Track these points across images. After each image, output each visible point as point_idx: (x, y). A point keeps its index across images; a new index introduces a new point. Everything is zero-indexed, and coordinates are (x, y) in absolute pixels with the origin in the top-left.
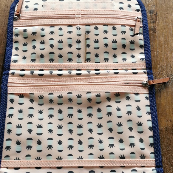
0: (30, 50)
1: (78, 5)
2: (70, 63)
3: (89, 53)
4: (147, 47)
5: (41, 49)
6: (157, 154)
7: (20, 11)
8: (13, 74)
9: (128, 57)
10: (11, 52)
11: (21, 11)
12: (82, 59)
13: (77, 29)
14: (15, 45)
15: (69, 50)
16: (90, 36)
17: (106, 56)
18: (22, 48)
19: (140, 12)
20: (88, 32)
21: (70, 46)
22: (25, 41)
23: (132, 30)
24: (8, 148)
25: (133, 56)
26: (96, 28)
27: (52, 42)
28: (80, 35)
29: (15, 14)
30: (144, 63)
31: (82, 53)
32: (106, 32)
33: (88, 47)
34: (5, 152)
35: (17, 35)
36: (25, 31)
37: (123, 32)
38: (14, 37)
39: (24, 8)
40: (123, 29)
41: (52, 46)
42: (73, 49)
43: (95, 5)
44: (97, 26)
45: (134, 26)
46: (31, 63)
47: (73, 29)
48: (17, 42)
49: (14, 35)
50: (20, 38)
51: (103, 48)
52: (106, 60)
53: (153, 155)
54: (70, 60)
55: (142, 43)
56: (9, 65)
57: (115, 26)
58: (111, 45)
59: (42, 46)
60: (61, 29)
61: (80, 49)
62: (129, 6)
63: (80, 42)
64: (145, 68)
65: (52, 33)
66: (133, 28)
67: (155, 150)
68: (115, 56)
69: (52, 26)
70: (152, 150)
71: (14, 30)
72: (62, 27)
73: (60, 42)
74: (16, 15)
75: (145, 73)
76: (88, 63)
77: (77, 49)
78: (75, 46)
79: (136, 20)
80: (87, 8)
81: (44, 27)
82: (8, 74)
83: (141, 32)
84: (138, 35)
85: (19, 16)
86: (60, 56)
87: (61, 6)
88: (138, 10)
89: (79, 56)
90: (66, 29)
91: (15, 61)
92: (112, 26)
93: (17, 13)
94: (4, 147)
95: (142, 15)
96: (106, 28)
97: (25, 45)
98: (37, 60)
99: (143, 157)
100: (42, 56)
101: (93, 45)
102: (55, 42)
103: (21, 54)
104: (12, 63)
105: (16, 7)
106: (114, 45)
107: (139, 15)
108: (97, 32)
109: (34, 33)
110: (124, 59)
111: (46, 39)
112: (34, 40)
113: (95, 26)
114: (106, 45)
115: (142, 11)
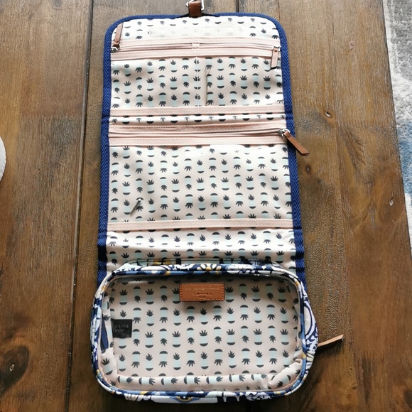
0: (135, 91)
1: (196, 31)
2: (187, 107)
3: (211, 93)
4: (286, 85)
5: (149, 90)
6: (296, 214)
7: (119, 41)
8: (115, 121)
9: (261, 98)
10: (110, 94)
11: (120, 39)
12: (202, 101)
13: (195, 62)
14: (114, 85)
15: (185, 89)
16: (211, 71)
17: (233, 97)
18: (123, 88)
19: (278, 40)
20: (209, 66)
21: (186, 84)
22: (127, 79)
23: (266, 63)
24: (115, 209)
25: (268, 97)
26: (220, 61)
27: (163, 80)
28: (199, 71)
29: (112, 45)
30: (282, 105)
31: (201, 93)
32: (232, 66)
33: (210, 86)
34: (111, 214)
35: (116, 72)
36: (127, 66)
37: (256, 66)
38: (113, 75)
39: (124, 37)
40: (256, 61)
41: (163, 85)
42: (190, 89)
43: (218, 31)
44: (221, 58)
45: (271, 58)
46: (136, 108)
47: (190, 63)
48: (116, 81)
49: (112, 72)
50: (120, 76)
51: (229, 87)
52: (234, 101)
53: (290, 215)
54: (187, 102)
55: (280, 80)
56: (109, 111)
57: (245, 58)
58: (239, 83)
59: (150, 86)
60: (173, 63)
61: (199, 88)
62: (264, 31)
63: (199, 80)
64: (284, 111)
65: (162, 68)
66: (269, 60)
67: (293, 209)
68: (244, 97)
69: (162, 59)
70: (289, 209)
71: (112, 65)
72: (175, 60)
73: (174, 80)
74: (114, 46)
75: (283, 118)
76: (210, 106)
77: (196, 88)
78: (193, 84)
79: (272, 50)
80: (207, 34)
81: (151, 61)
82: (108, 122)
83: (279, 65)
84: (275, 70)
85: (118, 46)
86: (174, 98)
87: (173, 32)
88: (275, 37)
89: (197, 97)
90: (180, 63)
91: (116, 106)
92: (241, 59)
93: (116, 43)
94: (110, 208)
95: (281, 43)
96: (232, 61)
97: (128, 84)
98: (144, 103)
99: (278, 217)
100: (150, 99)
101: (216, 83)
102: (166, 80)
103: (124, 97)
104: (112, 108)
105: (114, 35)
106: (244, 83)
107: (277, 43)
108: (221, 66)
109: (139, 69)
110: (257, 101)
111: (155, 76)
112: (140, 78)
113: (218, 59)
114: (233, 83)
115: (280, 37)
